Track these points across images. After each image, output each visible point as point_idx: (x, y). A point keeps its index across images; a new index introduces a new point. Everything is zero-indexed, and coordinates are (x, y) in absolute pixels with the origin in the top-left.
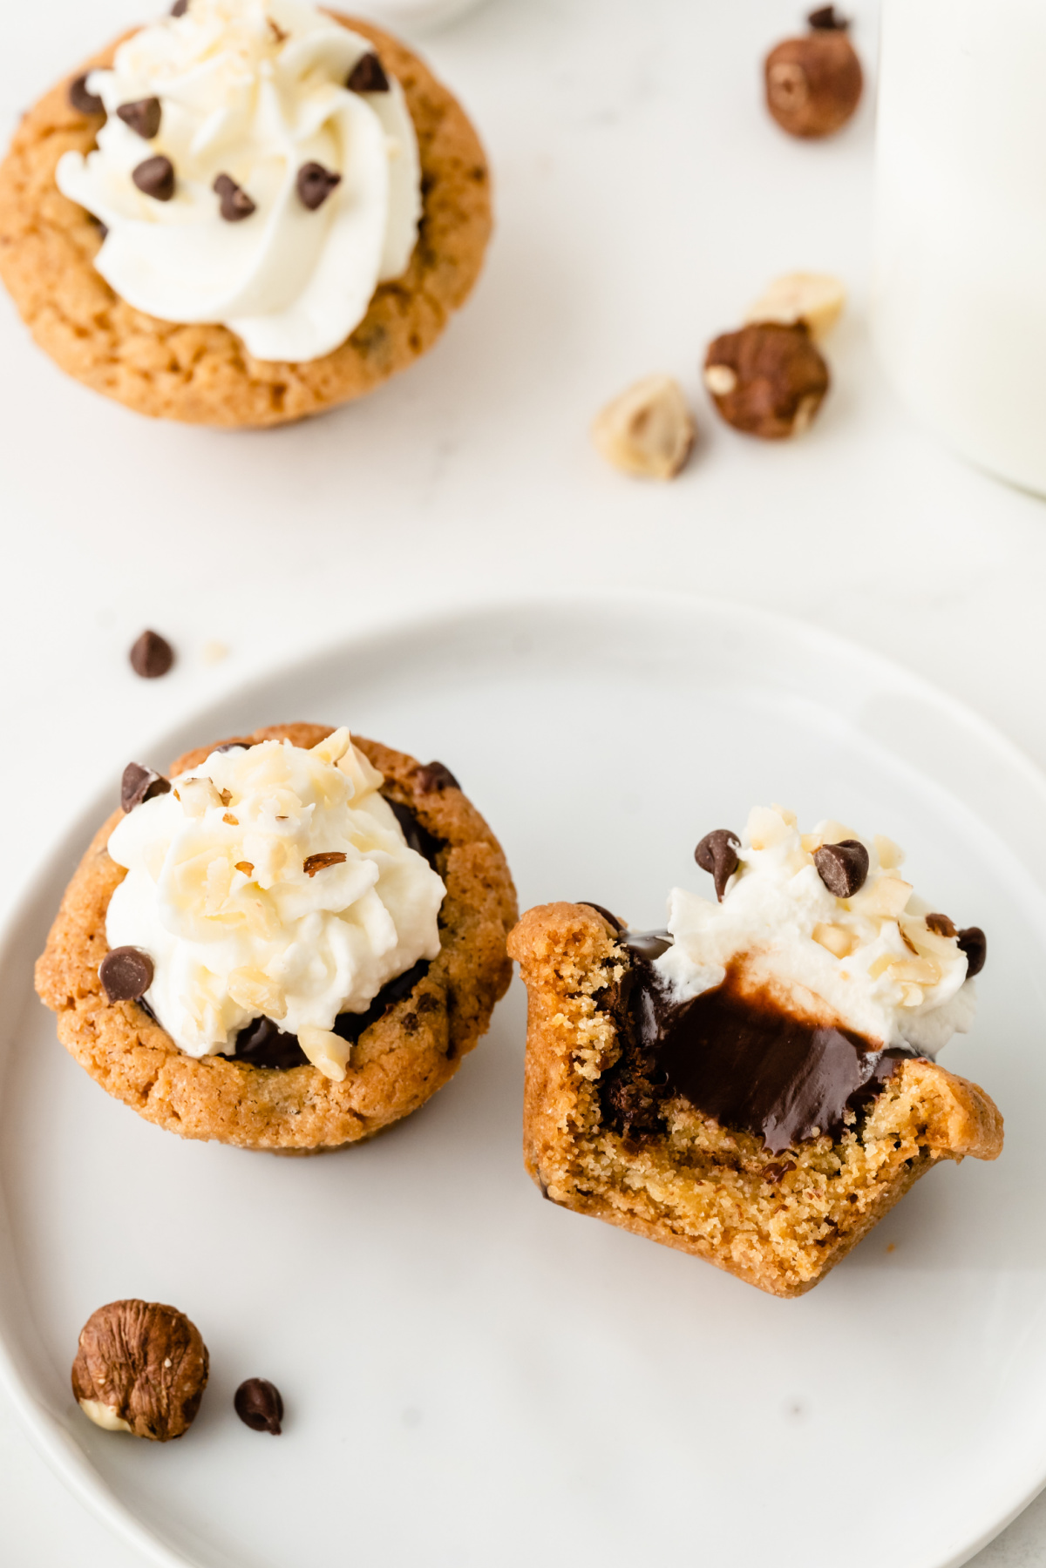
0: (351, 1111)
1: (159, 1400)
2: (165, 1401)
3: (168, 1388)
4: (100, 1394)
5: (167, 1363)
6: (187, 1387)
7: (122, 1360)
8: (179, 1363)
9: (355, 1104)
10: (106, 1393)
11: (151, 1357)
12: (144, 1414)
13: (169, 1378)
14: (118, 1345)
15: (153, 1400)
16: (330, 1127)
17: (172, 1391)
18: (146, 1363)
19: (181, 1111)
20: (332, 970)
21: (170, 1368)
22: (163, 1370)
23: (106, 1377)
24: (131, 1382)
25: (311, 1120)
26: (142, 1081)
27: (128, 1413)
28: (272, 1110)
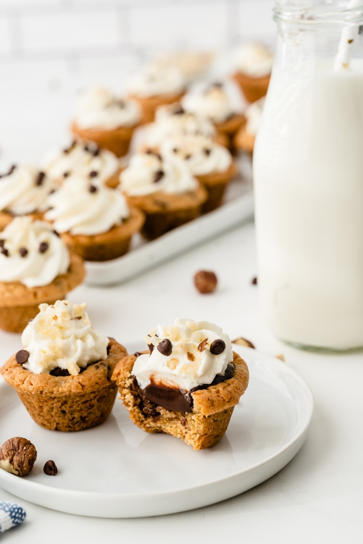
0: (79, 383)
1: (21, 458)
2: (23, 458)
3: (24, 455)
4: (5, 457)
5: (25, 448)
6: (30, 455)
7: (12, 448)
8: (28, 448)
9: (80, 380)
10: (7, 457)
11: (21, 446)
12: (17, 461)
13: (25, 452)
14: (11, 445)
15: (20, 458)
16: (73, 386)
17: (26, 456)
18: (19, 449)
19: (32, 382)
20: (76, 349)
21: (26, 450)
22: (23, 450)
23: (7, 452)
24: (14, 454)
25: (68, 384)
26: (23, 379)
27: (12, 462)
28: (58, 382)
